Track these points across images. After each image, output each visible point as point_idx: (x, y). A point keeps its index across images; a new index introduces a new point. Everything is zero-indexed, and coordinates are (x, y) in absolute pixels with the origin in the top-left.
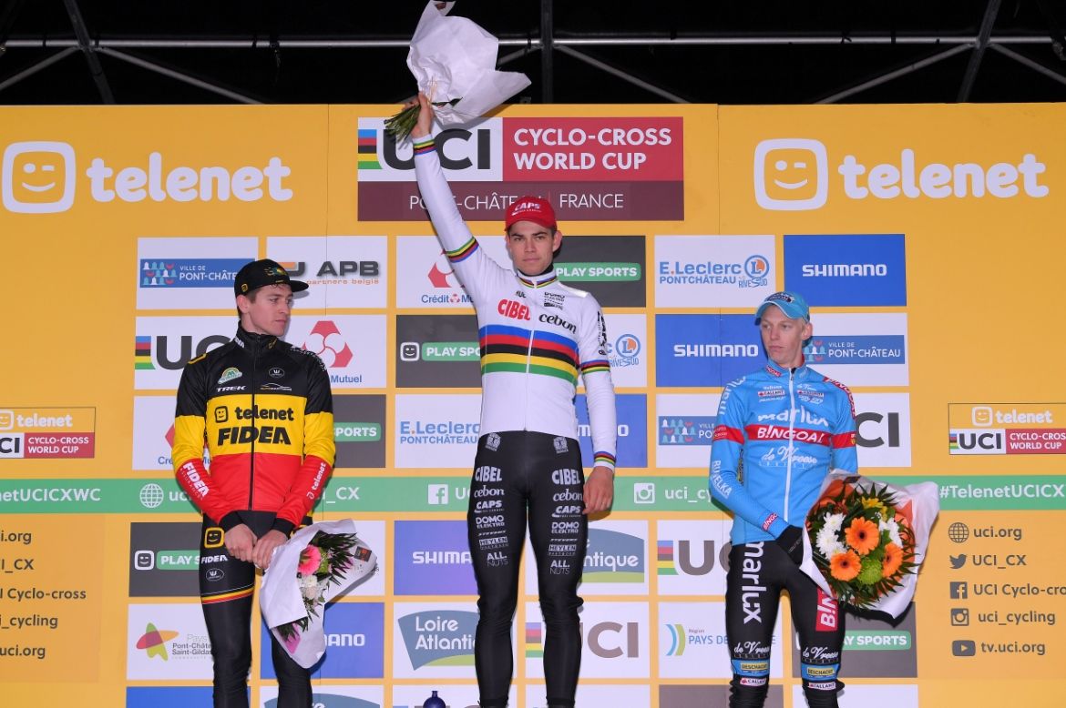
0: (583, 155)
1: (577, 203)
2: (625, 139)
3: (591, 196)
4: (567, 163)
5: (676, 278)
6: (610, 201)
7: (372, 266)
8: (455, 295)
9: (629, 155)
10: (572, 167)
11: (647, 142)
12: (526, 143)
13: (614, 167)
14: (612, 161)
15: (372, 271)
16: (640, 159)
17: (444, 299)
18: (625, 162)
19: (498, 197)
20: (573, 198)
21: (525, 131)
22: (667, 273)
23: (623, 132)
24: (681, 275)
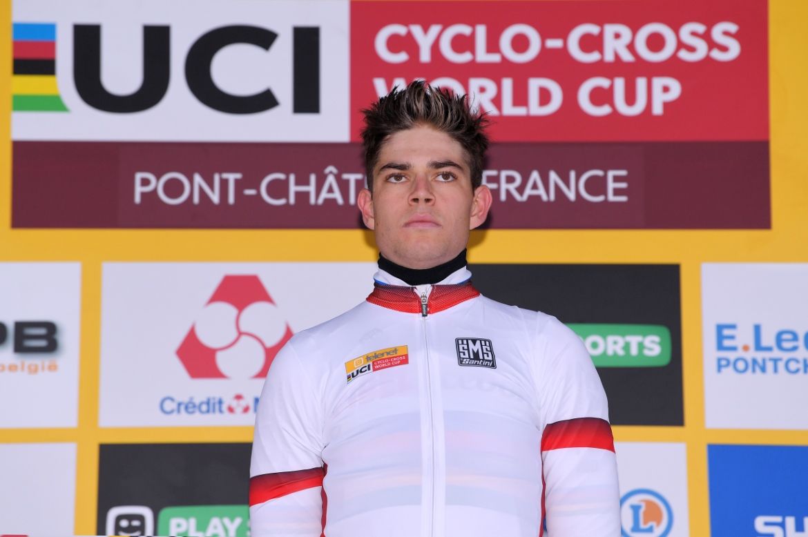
0: (535, 84)
1: (521, 190)
2: (631, 47)
3: (553, 176)
4: (497, 101)
5: (755, 361)
6: (596, 186)
7: (42, 331)
8: (239, 397)
9: (641, 83)
10: (509, 109)
11: (684, 55)
12: (402, 57)
13: (605, 110)
14: (601, 96)
15: (42, 343)
16: (667, 90)
17: (213, 405)
18: (630, 99)
19: (338, 178)
20: (510, 180)
21: (400, 30)
22: (734, 349)
23: (625, 32)
24: (767, 355)
